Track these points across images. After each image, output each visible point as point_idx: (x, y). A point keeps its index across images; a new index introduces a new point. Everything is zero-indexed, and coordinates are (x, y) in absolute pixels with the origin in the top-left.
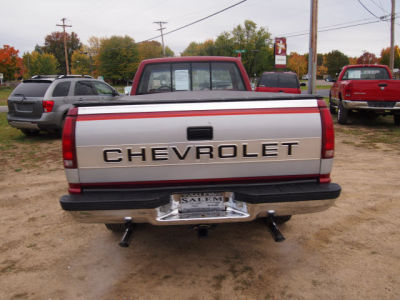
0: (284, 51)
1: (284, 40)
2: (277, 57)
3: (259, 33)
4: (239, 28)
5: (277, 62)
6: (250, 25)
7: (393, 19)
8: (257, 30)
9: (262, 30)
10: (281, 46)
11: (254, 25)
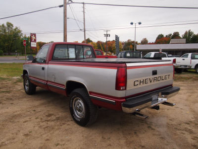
0: (35, 40)
1: (35, 35)
2: (32, 43)
3: (15, 30)
4: (3, 25)
5: (32, 46)
6: (9, 25)
7: (85, 31)
8: (14, 28)
9: (17, 28)
10: (33, 38)
11: (12, 25)
